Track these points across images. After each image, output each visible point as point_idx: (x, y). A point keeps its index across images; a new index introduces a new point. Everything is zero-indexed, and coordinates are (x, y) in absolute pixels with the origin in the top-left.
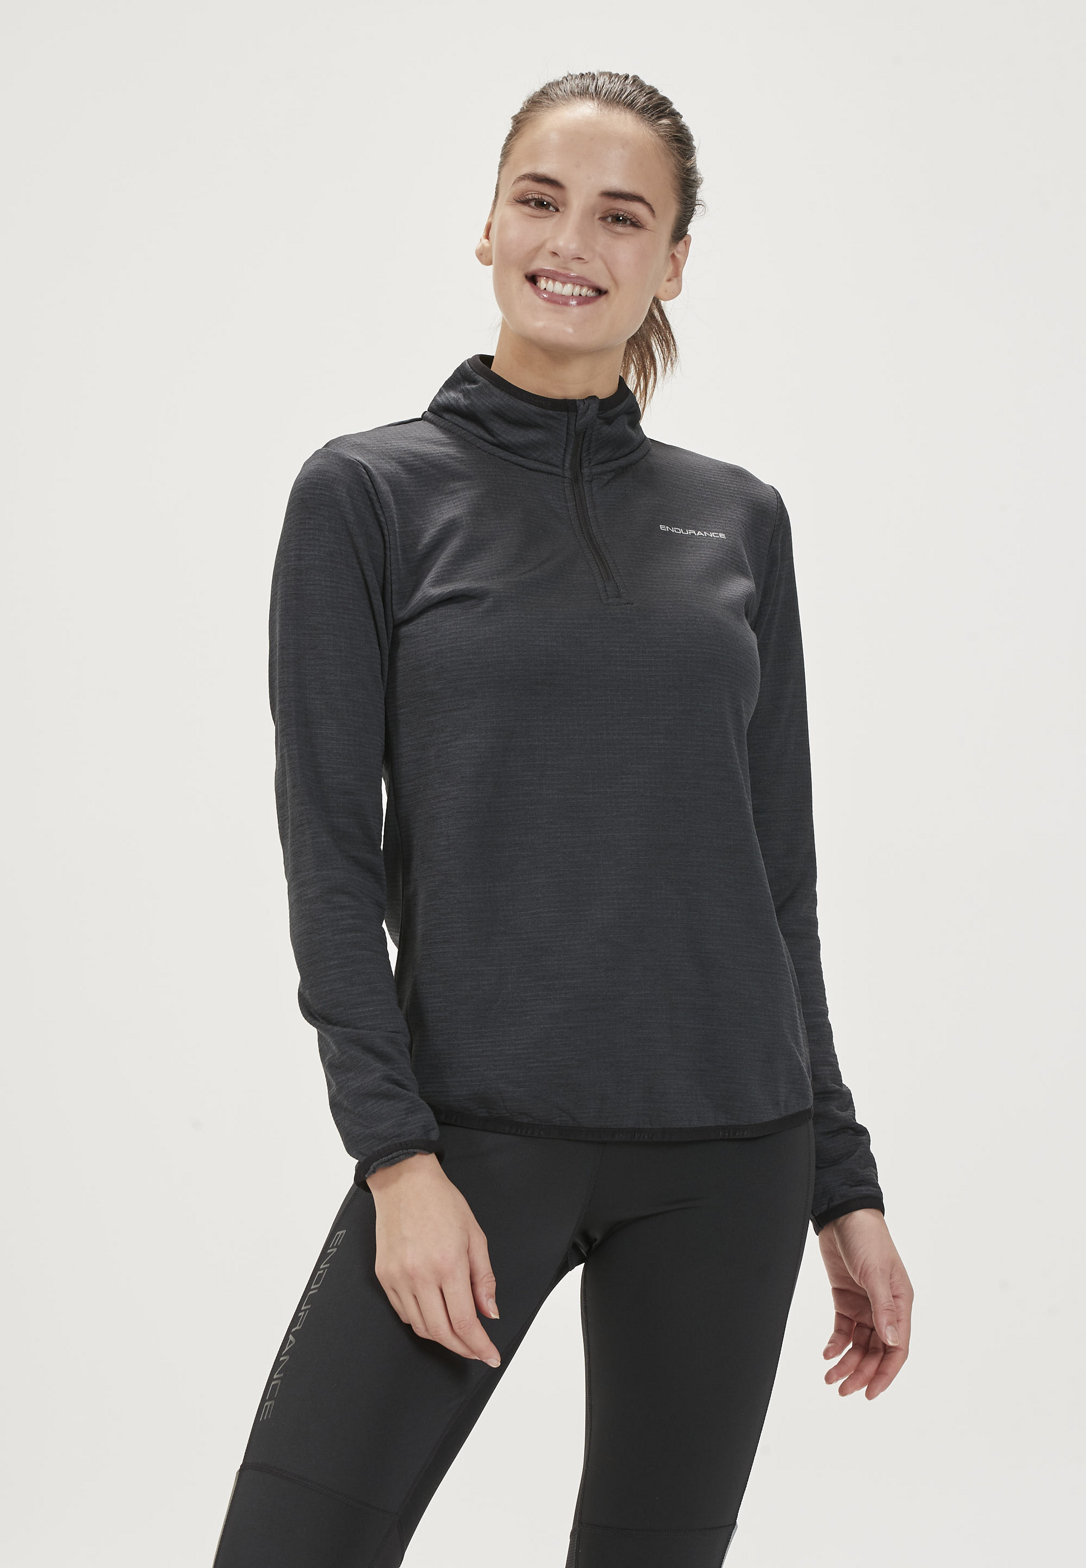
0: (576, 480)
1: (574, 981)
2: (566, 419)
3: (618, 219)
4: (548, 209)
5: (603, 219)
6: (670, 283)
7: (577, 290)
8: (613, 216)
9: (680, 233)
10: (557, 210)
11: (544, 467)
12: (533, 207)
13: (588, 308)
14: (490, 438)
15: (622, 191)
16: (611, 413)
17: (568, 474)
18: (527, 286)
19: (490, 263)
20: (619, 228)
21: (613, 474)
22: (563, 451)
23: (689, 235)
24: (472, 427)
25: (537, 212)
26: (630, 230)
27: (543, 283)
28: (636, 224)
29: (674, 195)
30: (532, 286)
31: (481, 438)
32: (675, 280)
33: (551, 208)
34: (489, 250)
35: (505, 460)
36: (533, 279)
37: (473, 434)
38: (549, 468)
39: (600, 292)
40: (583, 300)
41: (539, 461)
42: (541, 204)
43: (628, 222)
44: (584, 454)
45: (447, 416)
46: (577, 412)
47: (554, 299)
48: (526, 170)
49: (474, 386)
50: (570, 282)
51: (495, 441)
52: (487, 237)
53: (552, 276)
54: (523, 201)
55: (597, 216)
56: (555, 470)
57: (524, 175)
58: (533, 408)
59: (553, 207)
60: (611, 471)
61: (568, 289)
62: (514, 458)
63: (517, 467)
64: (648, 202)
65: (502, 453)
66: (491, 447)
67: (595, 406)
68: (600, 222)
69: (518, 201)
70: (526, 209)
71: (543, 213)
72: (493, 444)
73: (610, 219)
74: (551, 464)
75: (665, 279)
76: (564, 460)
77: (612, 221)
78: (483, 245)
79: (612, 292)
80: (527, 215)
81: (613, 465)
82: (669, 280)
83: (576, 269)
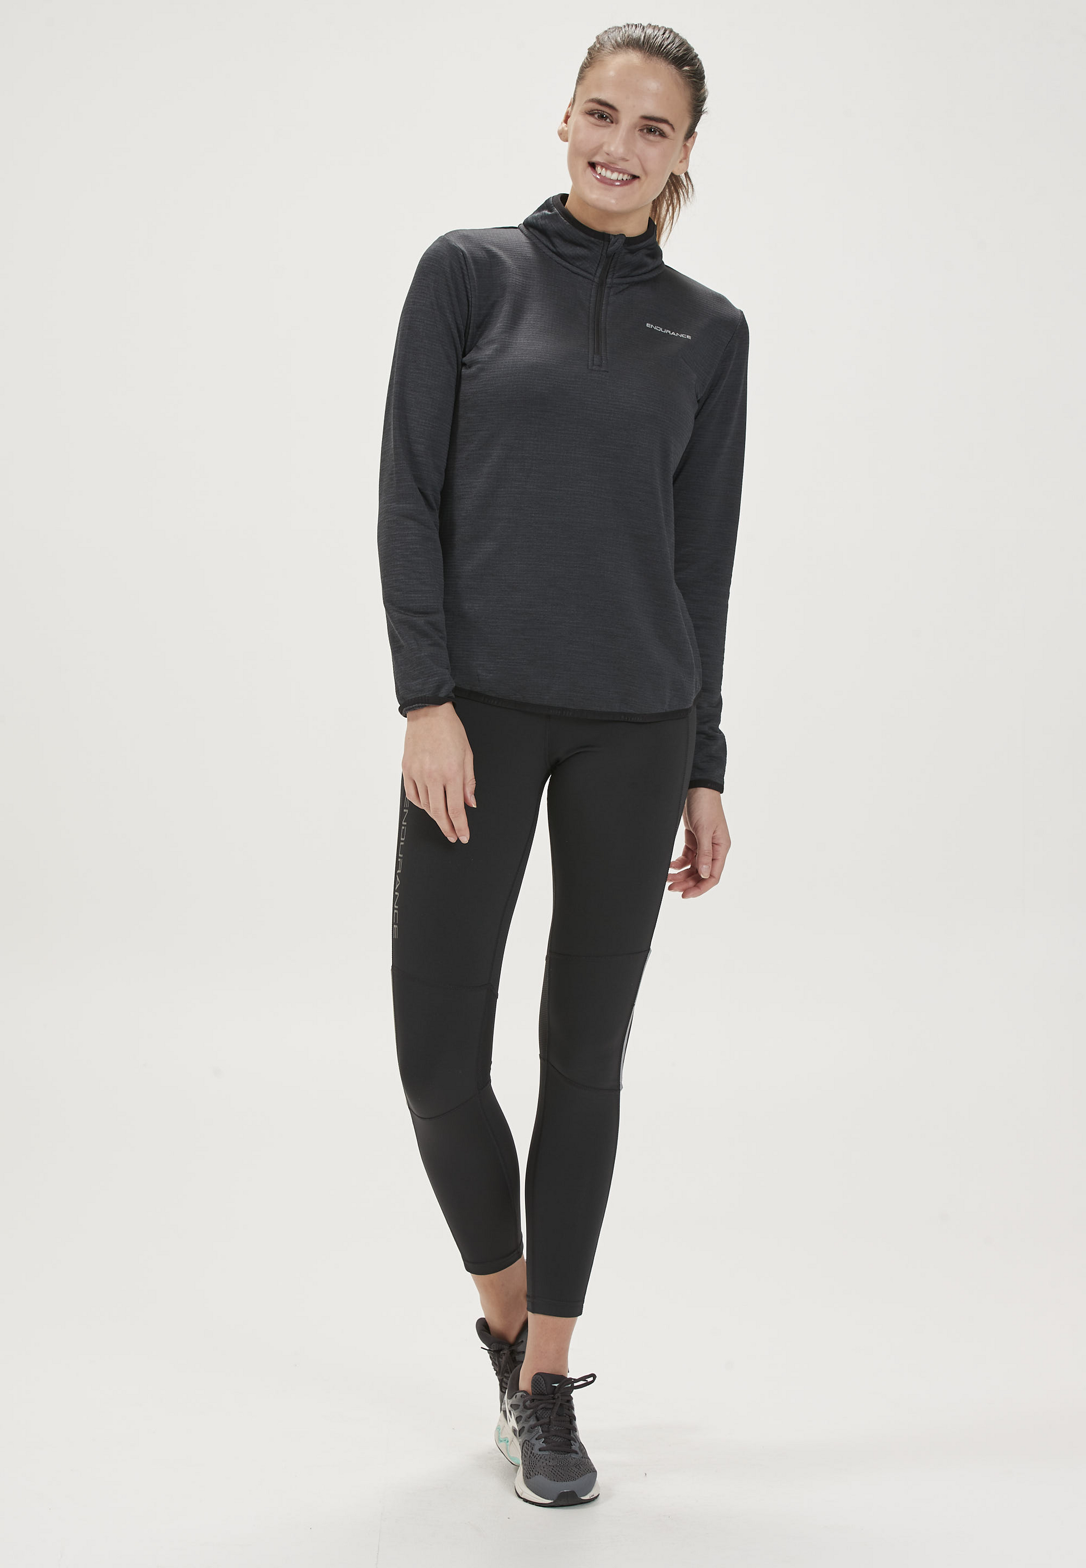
0: (602, 284)
1: (531, 610)
2: (602, 245)
3: (650, 130)
4: (605, 120)
5: (641, 130)
6: (681, 164)
7: (621, 177)
8: (647, 129)
9: (691, 133)
10: (612, 122)
11: (582, 272)
12: (596, 118)
13: (626, 187)
14: (552, 247)
15: (655, 116)
16: (633, 247)
17: (596, 280)
18: (589, 169)
19: (567, 141)
20: (651, 137)
21: (628, 285)
22: (596, 265)
23: (696, 132)
24: (544, 239)
25: (598, 122)
26: (659, 138)
27: (599, 169)
28: (663, 135)
29: (689, 115)
30: (592, 170)
31: (547, 246)
32: (684, 161)
33: (608, 120)
34: (567, 132)
35: (558, 263)
36: (593, 165)
37: (543, 243)
38: (585, 274)
39: (635, 177)
40: (624, 183)
41: (580, 269)
42: (602, 117)
43: (657, 133)
44: (611, 270)
45: (531, 230)
46: (609, 242)
47: (604, 180)
48: (595, 95)
49: (550, 213)
50: (617, 171)
51: (555, 250)
52: (566, 121)
53: (605, 166)
54: (591, 113)
55: (638, 129)
56: (588, 275)
57: (592, 99)
58: (582, 234)
59: (610, 120)
60: (627, 283)
61: (615, 176)
62: (564, 263)
63: (565, 269)
64: (671, 122)
65: (558, 259)
66: (551, 253)
67: (621, 241)
68: (639, 132)
69: (587, 113)
70: (592, 119)
71: (603, 123)
72: (553, 252)
73: (645, 131)
74: (587, 272)
75: (678, 162)
76: (596, 271)
77: (647, 132)
78: (563, 128)
79: (643, 178)
80: (593, 124)
81: (628, 280)
82: (681, 162)
83: (621, 165)
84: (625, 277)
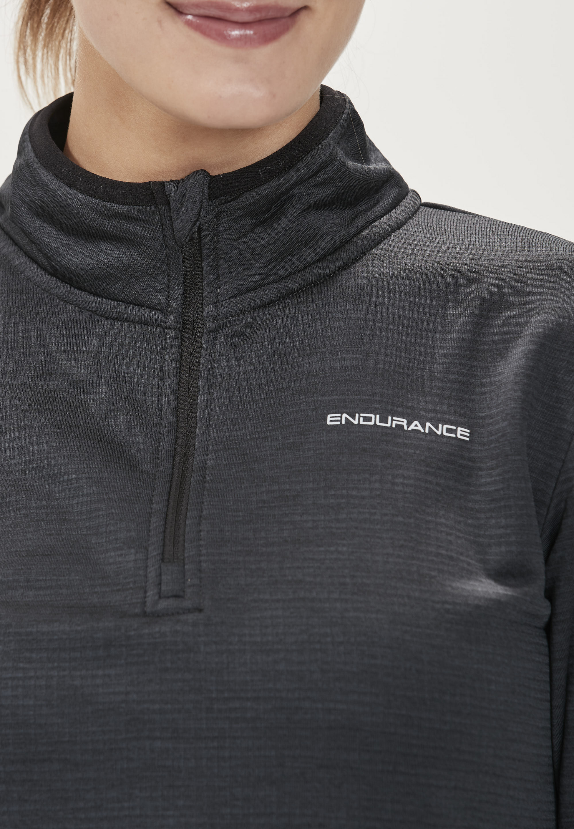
22: (165, 280)
44: (204, 281)
84: (254, 288)
